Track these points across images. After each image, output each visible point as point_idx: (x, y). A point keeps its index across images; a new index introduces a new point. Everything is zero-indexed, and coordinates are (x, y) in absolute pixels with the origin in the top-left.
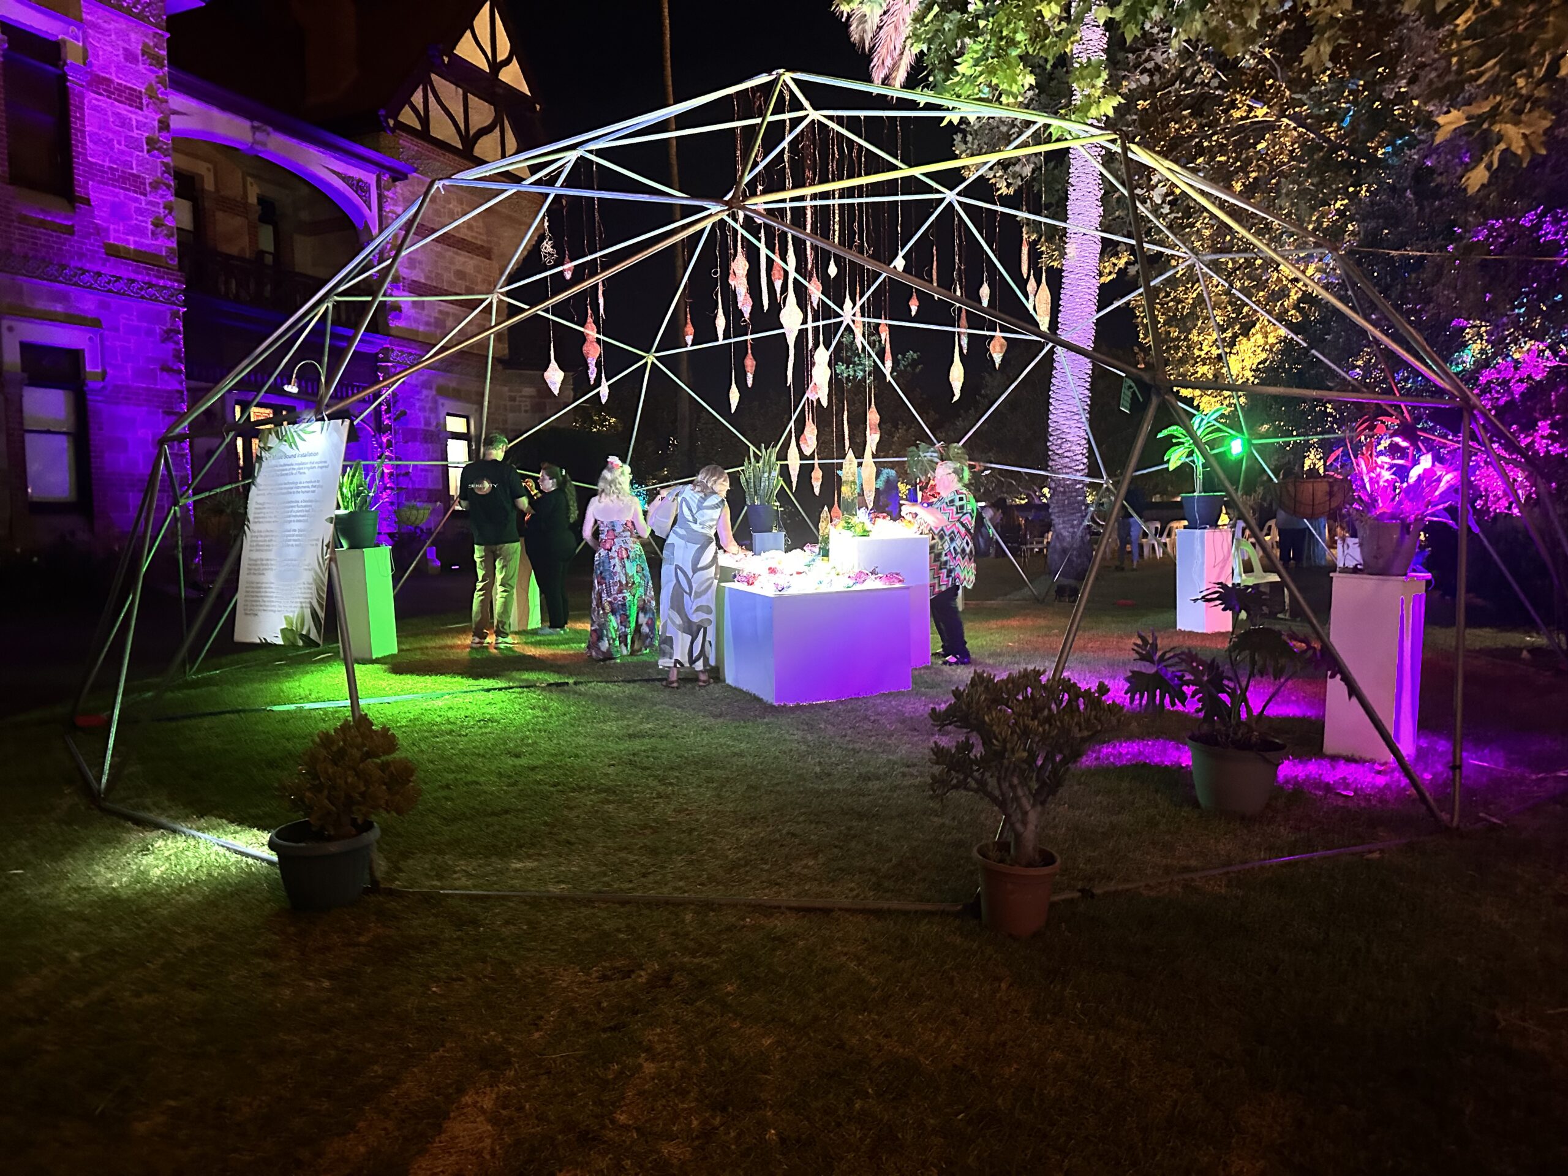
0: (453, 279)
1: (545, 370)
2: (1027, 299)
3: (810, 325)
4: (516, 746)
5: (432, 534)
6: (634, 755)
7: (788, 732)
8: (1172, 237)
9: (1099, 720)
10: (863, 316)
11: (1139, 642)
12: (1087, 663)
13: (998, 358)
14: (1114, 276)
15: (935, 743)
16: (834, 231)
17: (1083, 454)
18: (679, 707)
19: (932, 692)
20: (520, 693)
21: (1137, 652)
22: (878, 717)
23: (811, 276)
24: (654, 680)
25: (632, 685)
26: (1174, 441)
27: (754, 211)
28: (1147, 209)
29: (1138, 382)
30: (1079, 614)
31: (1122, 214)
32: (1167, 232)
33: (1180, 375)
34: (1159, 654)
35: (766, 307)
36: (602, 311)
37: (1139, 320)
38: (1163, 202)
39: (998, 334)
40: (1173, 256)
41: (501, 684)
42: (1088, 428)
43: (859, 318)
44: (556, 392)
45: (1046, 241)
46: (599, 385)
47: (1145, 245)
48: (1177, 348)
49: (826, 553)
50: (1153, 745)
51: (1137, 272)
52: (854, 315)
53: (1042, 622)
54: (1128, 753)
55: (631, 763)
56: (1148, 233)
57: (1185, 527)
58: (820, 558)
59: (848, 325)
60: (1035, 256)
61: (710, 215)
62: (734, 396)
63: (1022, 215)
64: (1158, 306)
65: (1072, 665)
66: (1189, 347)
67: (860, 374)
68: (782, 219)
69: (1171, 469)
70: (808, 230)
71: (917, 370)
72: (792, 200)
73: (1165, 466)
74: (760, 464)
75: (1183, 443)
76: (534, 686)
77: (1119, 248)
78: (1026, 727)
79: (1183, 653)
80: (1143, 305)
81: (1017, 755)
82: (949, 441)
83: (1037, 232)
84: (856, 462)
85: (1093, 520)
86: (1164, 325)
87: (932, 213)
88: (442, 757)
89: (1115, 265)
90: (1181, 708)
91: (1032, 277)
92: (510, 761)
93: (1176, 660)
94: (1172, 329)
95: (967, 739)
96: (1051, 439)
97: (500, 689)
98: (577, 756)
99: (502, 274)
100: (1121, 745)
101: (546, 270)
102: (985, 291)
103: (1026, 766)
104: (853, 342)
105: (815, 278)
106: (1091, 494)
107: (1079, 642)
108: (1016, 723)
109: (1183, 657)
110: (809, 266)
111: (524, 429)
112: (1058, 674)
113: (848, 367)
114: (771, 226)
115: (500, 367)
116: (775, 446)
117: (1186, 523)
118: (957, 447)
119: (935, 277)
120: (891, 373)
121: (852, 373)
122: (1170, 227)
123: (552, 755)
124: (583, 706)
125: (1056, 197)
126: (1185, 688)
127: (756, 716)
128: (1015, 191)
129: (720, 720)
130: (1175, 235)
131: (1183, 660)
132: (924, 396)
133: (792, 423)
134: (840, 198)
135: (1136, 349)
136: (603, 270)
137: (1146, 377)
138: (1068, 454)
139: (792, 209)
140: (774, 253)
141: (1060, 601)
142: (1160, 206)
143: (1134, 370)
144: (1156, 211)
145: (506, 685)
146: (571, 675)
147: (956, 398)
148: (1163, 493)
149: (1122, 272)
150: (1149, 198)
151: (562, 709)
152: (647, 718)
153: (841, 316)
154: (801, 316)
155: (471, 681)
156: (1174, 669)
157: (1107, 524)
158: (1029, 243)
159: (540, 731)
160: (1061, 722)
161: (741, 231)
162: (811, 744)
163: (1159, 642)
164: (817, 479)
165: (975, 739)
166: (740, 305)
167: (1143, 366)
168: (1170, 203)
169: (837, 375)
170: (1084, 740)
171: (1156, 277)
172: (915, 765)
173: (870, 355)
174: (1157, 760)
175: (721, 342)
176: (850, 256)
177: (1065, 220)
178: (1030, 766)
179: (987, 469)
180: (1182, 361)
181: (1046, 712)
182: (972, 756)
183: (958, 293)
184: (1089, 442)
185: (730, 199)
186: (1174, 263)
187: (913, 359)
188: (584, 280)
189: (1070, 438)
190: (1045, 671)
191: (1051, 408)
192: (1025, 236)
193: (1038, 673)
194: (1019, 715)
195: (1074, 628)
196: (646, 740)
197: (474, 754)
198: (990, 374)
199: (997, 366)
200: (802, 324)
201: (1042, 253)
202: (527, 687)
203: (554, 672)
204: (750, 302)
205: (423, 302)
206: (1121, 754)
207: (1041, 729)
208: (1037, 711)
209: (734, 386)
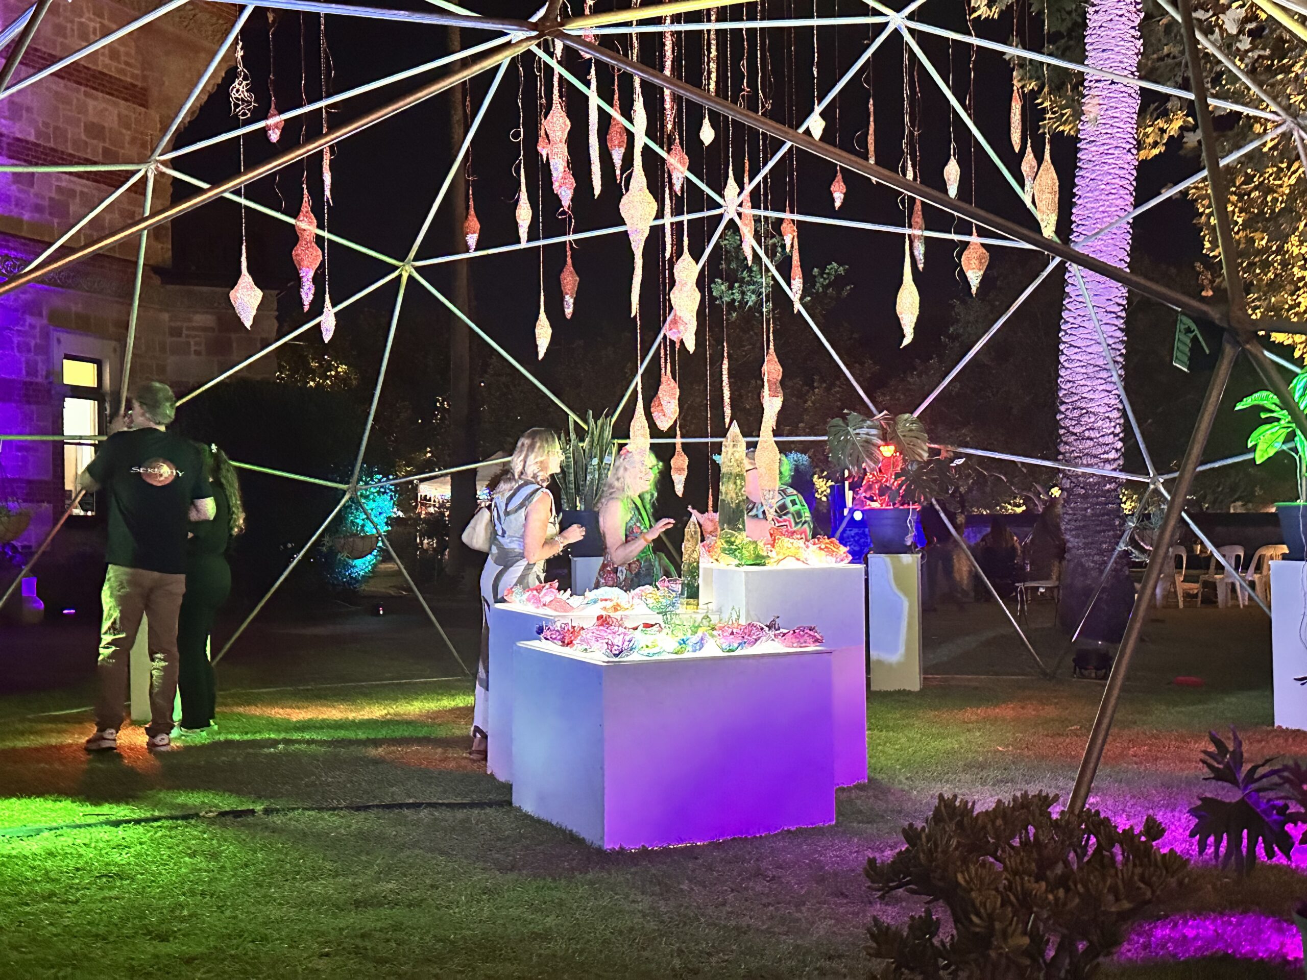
0: (83, 137)
1: (232, 288)
2: (1022, 186)
3: (668, 220)
4: (162, 922)
5: (32, 554)
6: (363, 936)
7: (627, 896)
8: (1254, 89)
9: (1148, 884)
10: (755, 205)
11: (1212, 748)
12: (1128, 783)
13: (974, 277)
14: (1162, 149)
15: (875, 919)
16: (709, 73)
17: (1116, 435)
18: (442, 853)
19: (871, 829)
20: (171, 828)
21: (1210, 766)
22: (780, 872)
23: (671, 142)
24: (401, 806)
25: (363, 814)
26: (1263, 415)
27: (578, 39)
28: (1213, 43)
29: (1203, 322)
30: (1113, 701)
31: (1175, 51)
32: (1244, 79)
33: (1270, 308)
34: (1246, 767)
35: (597, 191)
36: (327, 193)
37: (1203, 218)
38: (1241, 32)
39: (974, 239)
40: (1257, 119)
41: (138, 814)
42: (1121, 392)
43: (748, 211)
44: (248, 324)
45: (1050, 93)
46: (321, 313)
47: (1212, 102)
48: (1266, 265)
49: (693, 593)
50: (1239, 924)
51: (1199, 142)
52: (741, 205)
53: (1050, 711)
54: (1196, 938)
55: (357, 951)
56: (1216, 80)
57: (1285, 557)
58: (685, 601)
59: (731, 221)
60: (1033, 116)
61: (508, 44)
62: (544, 333)
63: (1012, 51)
64: (1234, 198)
65: (1104, 785)
66: (1285, 264)
67: (752, 299)
68: (626, 55)
69: (1258, 462)
70: (667, 72)
71: (845, 293)
72: (641, 22)
73: (1249, 456)
74: (585, 444)
75: (1278, 420)
76: (196, 815)
77: (1169, 105)
78: (1026, 893)
79: (1286, 768)
80: (1207, 196)
81: (1012, 942)
82: (896, 410)
83: (1038, 79)
84: (743, 441)
85: (1133, 542)
86: (1245, 226)
87: (868, 46)
88: (33, 940)
89: (1163, 131)
90: (1285, 862)
91: (1029, 149)
92: (150, 948)
93: (1275, 779)
94: (1257, 235)
95: (929, 913)
96: (1063, 408)
97: (138, 822)
98: (264, 939)
99: (165, 130)
100: (1185, 923)
101: (237, 127)
102: (952, 171)
103: (1028, 962)
104: (739, 247)
105: (677, 146)
106: (1130, 498)
107: (1112, 747)
108: (1009, 888)
109: (1286, 774)
110: (670, 126)
111: (192, 382)
112: (1079, 804)
113: (731, 287)
114: (606, 65)
115: (156, 280)
116: (610, 414)
117: (1284, 549)
118: (908, 421)
119: (871, 147)
120: (801, 299)
121: (737, 296)
122: (1252, 72)
123: (222, 937)
124: (279, 851)
125: (1068, 23)
126: (1289, 827)
127: (573, 869)
128: (1001, 13)
129: (511, 876)
130: (1260, 85)
131: (1286, 780)
132: (856, 336)
133: (638, 379)
134: (717, 20)
135: (1199, 266)
136: (332, 129)
137: (1215, 314)
138: (1092, 434)
139: (641, 35)
140: (611, 105)
141: (1083, 676)
142: (1236, 38)
143: (1195, 303)
144: (1229, 46)
145: (148, 815)
146: (259, 797)
147: (907, 341)
148: (1246, 500)
149: (1175, 143)
150: (1217, 25)
151: (243, 857)
152: (386, 873)
153: (720, 206)
154: (655, 206)
155: (89, 809)
156: (1271, 795)
157: (1157, 548)
158: (1024, 96)
159: (203, 894)
160: (1085, 886)
161: (558, 69)
162: (666, 918)
163: (1245, 747)
164: (680, 470)
165: (941, 912)
166: (556, 186)
167: (1210, 293)
168: (1251, 33)
169: (713, 299)
170: (1123, 916)
171: (1230, 152)
172: (840, 957)
173: (767, 270)
174: (1246, 948)
175: (524, 244)
176: (734, 113)
177: (1081, 59)
178: (1034, 960)
179: (958, 456)
180: (1274, 286)
181: (1059, 869)
182: (936, 941)
183: (910, 175)
184: (1124, 414)
185: (542, 19)
186: (1258, 128)
187: (838, 276)
188: (298, 146)
189: (1093, 407)
190: (1056, 798)
191: (1062, 359)
192: (1017, 84)
193: (1045, 801)
194: (1015, 873)
195: (1106, 721)
196: (385, 911)
197: (87, 934)
198: (963, 302)
199: (974, 290)
200: (656, 218)
201: (1044, 111)
202: (185, 817)
203: (231, 791)
204: (571, 181)
205: (33, 174)
206: (1185, 937)
207: (1051, 897)
208: (1044, 865)
209: (542, 316)
